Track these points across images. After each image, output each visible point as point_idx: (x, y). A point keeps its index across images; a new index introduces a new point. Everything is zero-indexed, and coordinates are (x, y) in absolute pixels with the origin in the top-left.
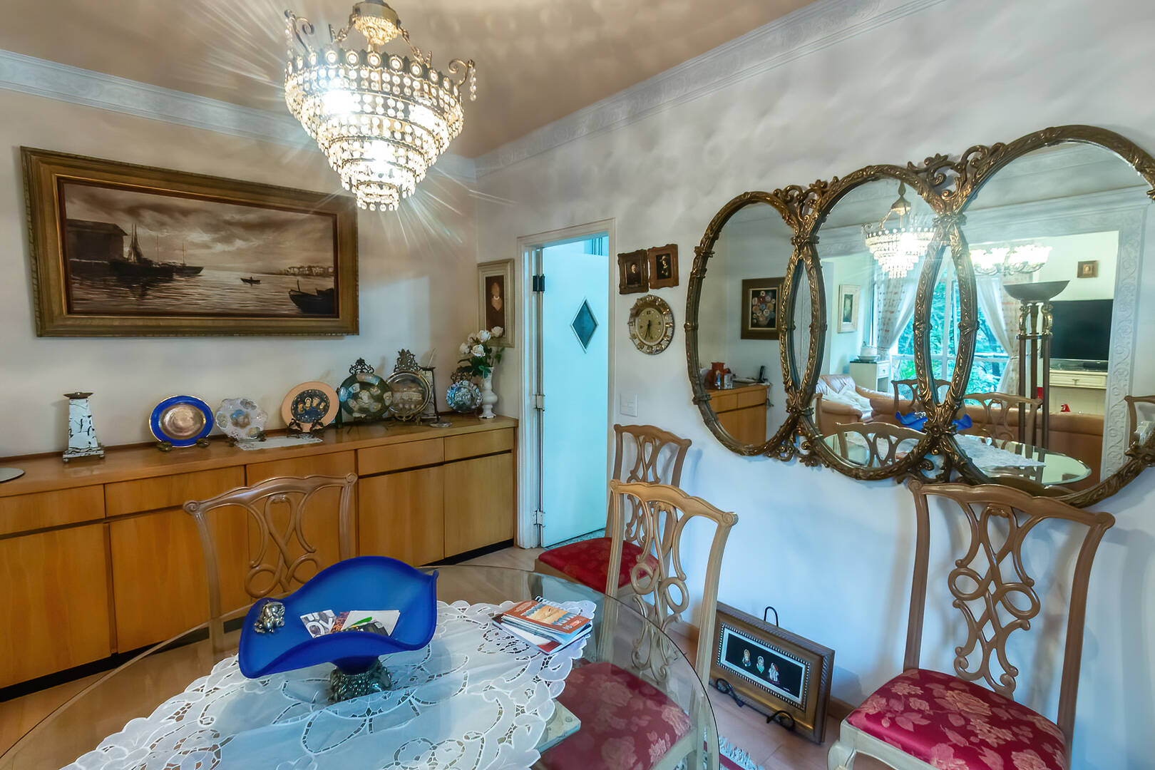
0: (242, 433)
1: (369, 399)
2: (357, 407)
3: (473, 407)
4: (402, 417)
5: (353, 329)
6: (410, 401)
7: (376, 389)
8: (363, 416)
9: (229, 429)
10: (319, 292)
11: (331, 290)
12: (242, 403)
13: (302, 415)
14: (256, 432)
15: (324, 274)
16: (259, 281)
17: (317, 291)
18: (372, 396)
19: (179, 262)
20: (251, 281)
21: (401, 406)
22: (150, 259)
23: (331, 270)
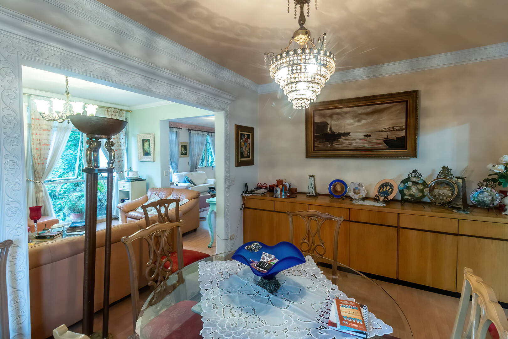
0: (356, 197)
1: (416, 190)
2: (409, 193)
3: (491, 205)
4: (436, 203)
5: (414, 154)
6: (444, 195)
7: (420, 186)
8: (410, 198)
9: (351, 194)
10: (397, 138)
11: (403, 136)
12: (358, 184)
13: (381, 193)
14: (362, 197)
15: (401, 129)
16: (370, 136)
17: (396, 137)
18: (418, 189)
19: (343, 132)
20: (367, 136)
21: (437, 197)
22: (335, 131)
23: (404, 127)
